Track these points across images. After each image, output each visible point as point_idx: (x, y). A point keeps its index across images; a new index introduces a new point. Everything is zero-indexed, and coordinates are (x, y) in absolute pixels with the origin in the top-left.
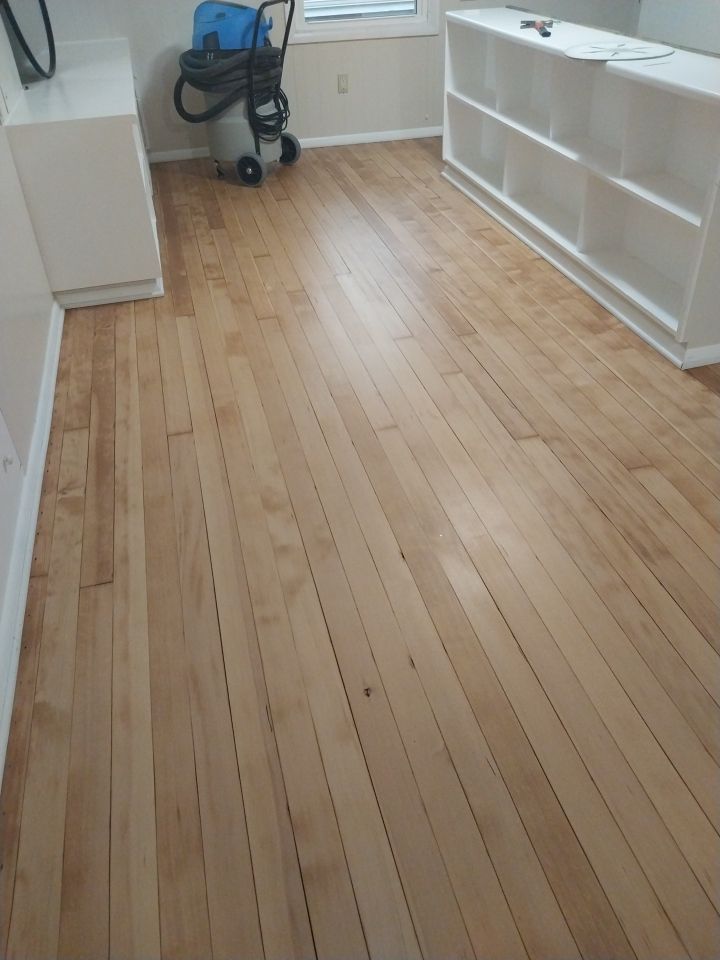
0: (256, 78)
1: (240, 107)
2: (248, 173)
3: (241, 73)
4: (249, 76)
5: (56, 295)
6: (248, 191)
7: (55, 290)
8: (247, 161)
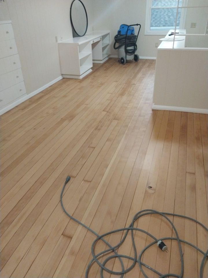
0: (127, 41)
1: (123, 47)
2: (122, 61)
3: (124, 40)
4: (125, 40)
5: (62, 75)
6: (121, 65)
7: (62, 74)
8: (122, 59)
